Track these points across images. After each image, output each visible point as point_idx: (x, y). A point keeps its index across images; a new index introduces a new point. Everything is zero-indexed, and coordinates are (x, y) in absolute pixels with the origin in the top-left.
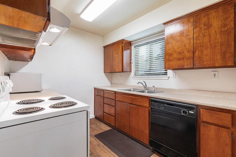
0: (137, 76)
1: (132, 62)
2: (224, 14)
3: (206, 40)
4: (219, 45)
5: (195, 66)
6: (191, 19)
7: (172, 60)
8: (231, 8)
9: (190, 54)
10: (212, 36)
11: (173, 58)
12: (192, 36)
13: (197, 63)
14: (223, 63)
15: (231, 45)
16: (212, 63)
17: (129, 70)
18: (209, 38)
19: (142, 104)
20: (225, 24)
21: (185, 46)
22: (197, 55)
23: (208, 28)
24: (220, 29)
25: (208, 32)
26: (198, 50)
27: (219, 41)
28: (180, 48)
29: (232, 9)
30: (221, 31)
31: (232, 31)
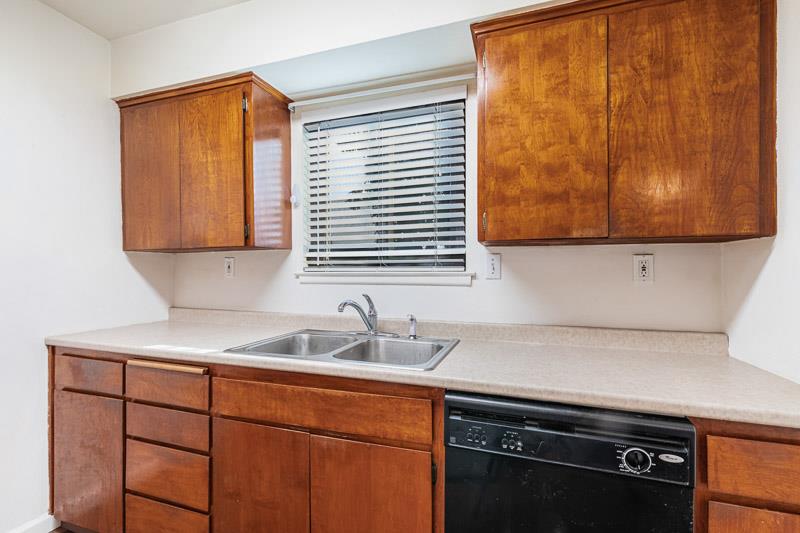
0: (322, 269)
1: (293, 199)
2: (722, 24)
3: (659, 124)
4: (709, 148)
5: (616, 232)
6: (597, 24)
7: (516, 201)
8: (749, 8)
9: (594, 179)
10: (683, 109)
11: (518, 192)
12: (600, 99)
13: (623, 219)
14: (721, 224)
15: (748, 152)
16: (681, 220)
17: (279, 242)
18: (669, 115)
19: (390, 430)
20: (729, 69)
21: (573, 140)
22: (623, 182)
23: (667, 76)
24: (712, 86)
25: (666, 89)
26: (626, 162)
27: (709, 132)
28: (550, 149)
29: (751, 11)
30: (714, 94)
31: (754, 101)
